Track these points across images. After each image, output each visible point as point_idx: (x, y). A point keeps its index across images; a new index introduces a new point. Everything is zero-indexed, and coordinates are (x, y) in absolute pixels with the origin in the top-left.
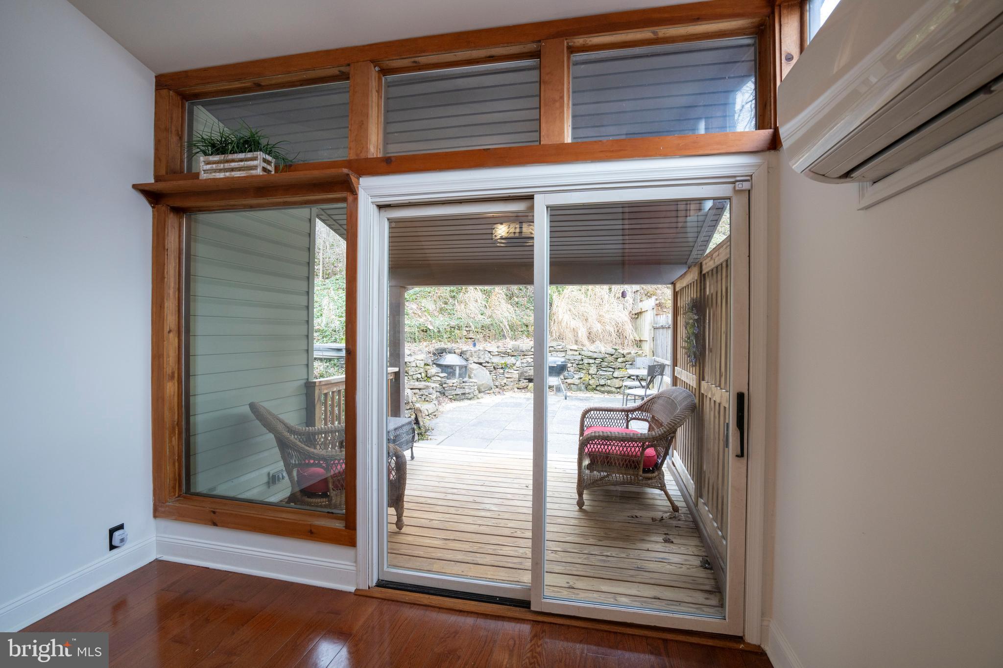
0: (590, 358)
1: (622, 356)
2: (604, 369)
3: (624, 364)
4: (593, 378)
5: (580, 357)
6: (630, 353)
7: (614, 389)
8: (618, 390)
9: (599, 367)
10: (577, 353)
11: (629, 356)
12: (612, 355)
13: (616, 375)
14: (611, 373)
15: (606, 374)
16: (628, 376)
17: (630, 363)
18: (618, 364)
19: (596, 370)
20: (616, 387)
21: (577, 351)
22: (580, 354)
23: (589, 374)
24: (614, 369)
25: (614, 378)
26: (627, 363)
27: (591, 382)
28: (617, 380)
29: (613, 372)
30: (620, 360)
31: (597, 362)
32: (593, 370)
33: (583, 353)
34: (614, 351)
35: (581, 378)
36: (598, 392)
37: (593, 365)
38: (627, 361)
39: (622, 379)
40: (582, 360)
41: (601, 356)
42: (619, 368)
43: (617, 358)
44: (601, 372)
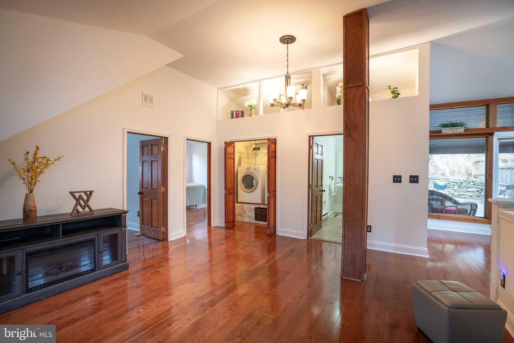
0: (454, 182)
1: (472, 182)
2: (462, 188)
3: (473, 185)
4: (456, 191)
5: (448, 182)
6: (477, 181)
7: (468, 197)
8: (471, 197)
9: (459, 187)
10: (447, 180)
11: (477, 182)
12: (466, 181)
13: (469, 190)
14: (466, 189)
15: (463, 190)
16: (477, 191)
17: (478, 185)
18: (470, 185)
19: (458, 188)
20: (470, 196)
21: (446, 179)
22: (448, 181)
23: (453, 190)
24: (468, 187)
25: (468, 191)
26: (475, 185)
27: (455, 193)
28: (470, 193)
29: (467, 189)
30: (471, 184)
31: (458, 184)
32: (456, 188)
33: (450, 180)
34: (467, 179)
35: (449, 192)
36: (459, 198)
37: (455, 186)
38: (475, 184)
39: (473, 192)
40: (449, 183)
41: (460, 182)
42: (471, 187)
43: (469, 183)
44: (460, 189)
